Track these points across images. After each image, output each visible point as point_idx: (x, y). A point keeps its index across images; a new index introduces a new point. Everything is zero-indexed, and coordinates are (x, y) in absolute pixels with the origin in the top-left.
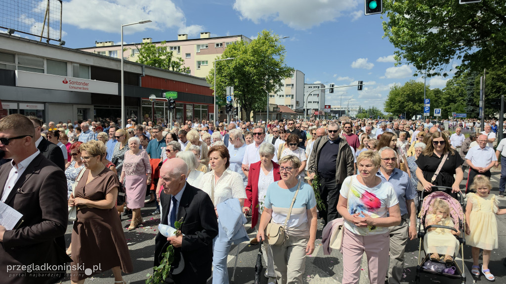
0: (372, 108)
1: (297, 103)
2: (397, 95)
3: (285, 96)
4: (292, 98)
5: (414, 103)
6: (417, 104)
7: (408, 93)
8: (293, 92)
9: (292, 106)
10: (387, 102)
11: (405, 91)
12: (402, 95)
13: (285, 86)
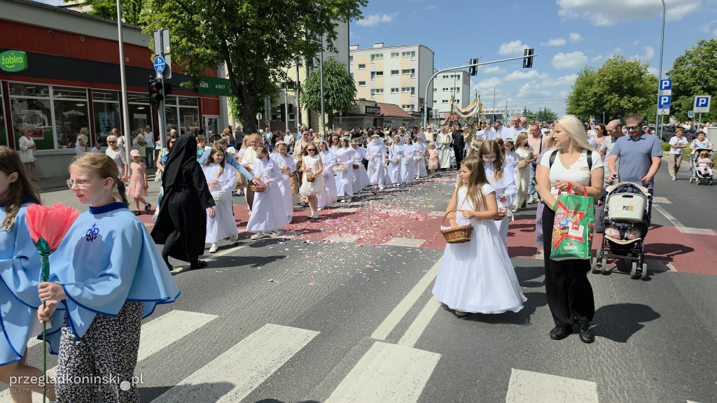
0: (543, 110)
1: (421, 101)
2: (591, 84)
3: (400, 90)
4: (413, 93)
5: (621, 96)
6: (625, 97)
7: (611, 78)
8: (413, 82)
9: (413, 106)
10: (571, 98)
11: (604, 76)
12: (599, 82)
13: (400, 72)
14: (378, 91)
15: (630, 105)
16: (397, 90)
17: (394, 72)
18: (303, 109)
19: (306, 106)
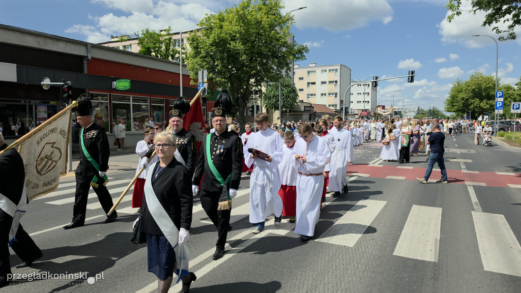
0: (432, 108)
1: (342, 102)
2: (460, 91)
3: (327, 94)
4: (336, 96)
5: (481, 100)
6: (484, 101)
7: (474, 87)
8: (337, 89)
9: (336, 105)
10: (448, 100)
11: (469, 86)
12: (466, 91)
13: (327, 83)
14: (312, 95)
15: (488, 106)
16: (325, 94)
17: (323, 83)
18: (263, 108)
19: (266, 106)
